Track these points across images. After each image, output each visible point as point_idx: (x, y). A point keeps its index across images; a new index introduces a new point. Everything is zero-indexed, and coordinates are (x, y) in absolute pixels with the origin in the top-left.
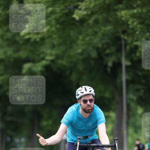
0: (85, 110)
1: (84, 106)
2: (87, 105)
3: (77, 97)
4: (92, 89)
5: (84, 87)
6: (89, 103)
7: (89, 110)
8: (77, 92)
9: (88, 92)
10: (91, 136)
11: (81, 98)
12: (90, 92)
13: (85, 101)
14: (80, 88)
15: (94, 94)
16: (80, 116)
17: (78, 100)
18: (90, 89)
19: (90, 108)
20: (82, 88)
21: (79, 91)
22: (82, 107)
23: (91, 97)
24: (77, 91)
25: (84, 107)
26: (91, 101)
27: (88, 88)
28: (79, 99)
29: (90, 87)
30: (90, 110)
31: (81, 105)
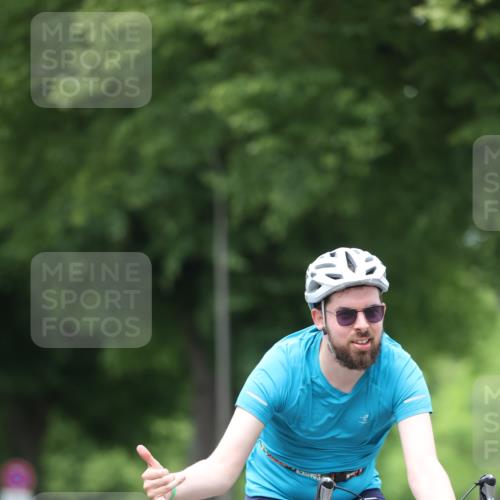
0: (343, 356)
1: (343, 335)
2: (353, 332)
3: (311, 297)
4: (376, 262)
5: (341, 252)
6: (362, 322)
7: (362, 353)
8: (313, 275)
9: (359, 276)
10: (357, 474)
11: (327, 299)
12: (371, 277)
13: (347, 316)
14: (325, 258)
15: (386, 284)
16: (319, 381)
17: (313, 310)
18: (367, 260)
19: (369, 345)
20: (333, 255)
21: (318, 267)
22: (330, 339)
23: (374, 299)
24: (312, 268)
25: (342, 342)
26: (371, 313)
27: (360, 256)
28: (317, 305)
29: (367, 254)
30: (368, 356)
31: (326, 332)
